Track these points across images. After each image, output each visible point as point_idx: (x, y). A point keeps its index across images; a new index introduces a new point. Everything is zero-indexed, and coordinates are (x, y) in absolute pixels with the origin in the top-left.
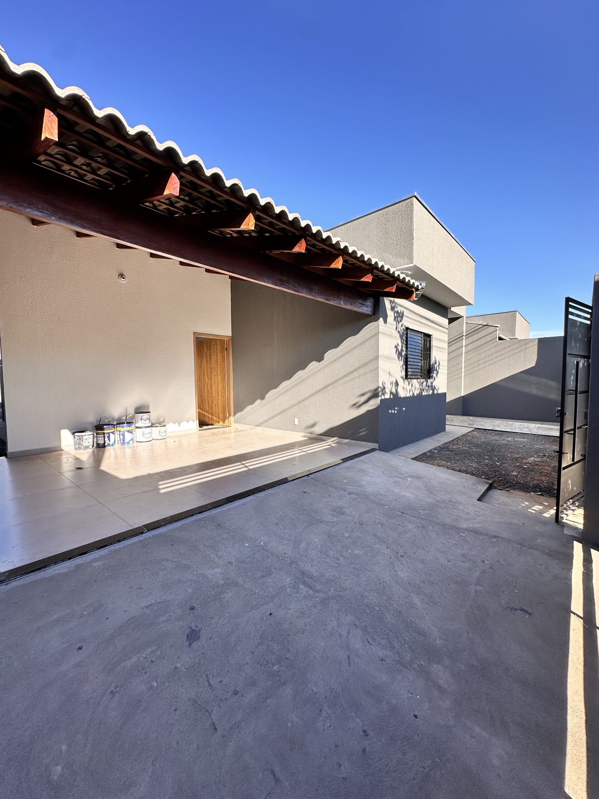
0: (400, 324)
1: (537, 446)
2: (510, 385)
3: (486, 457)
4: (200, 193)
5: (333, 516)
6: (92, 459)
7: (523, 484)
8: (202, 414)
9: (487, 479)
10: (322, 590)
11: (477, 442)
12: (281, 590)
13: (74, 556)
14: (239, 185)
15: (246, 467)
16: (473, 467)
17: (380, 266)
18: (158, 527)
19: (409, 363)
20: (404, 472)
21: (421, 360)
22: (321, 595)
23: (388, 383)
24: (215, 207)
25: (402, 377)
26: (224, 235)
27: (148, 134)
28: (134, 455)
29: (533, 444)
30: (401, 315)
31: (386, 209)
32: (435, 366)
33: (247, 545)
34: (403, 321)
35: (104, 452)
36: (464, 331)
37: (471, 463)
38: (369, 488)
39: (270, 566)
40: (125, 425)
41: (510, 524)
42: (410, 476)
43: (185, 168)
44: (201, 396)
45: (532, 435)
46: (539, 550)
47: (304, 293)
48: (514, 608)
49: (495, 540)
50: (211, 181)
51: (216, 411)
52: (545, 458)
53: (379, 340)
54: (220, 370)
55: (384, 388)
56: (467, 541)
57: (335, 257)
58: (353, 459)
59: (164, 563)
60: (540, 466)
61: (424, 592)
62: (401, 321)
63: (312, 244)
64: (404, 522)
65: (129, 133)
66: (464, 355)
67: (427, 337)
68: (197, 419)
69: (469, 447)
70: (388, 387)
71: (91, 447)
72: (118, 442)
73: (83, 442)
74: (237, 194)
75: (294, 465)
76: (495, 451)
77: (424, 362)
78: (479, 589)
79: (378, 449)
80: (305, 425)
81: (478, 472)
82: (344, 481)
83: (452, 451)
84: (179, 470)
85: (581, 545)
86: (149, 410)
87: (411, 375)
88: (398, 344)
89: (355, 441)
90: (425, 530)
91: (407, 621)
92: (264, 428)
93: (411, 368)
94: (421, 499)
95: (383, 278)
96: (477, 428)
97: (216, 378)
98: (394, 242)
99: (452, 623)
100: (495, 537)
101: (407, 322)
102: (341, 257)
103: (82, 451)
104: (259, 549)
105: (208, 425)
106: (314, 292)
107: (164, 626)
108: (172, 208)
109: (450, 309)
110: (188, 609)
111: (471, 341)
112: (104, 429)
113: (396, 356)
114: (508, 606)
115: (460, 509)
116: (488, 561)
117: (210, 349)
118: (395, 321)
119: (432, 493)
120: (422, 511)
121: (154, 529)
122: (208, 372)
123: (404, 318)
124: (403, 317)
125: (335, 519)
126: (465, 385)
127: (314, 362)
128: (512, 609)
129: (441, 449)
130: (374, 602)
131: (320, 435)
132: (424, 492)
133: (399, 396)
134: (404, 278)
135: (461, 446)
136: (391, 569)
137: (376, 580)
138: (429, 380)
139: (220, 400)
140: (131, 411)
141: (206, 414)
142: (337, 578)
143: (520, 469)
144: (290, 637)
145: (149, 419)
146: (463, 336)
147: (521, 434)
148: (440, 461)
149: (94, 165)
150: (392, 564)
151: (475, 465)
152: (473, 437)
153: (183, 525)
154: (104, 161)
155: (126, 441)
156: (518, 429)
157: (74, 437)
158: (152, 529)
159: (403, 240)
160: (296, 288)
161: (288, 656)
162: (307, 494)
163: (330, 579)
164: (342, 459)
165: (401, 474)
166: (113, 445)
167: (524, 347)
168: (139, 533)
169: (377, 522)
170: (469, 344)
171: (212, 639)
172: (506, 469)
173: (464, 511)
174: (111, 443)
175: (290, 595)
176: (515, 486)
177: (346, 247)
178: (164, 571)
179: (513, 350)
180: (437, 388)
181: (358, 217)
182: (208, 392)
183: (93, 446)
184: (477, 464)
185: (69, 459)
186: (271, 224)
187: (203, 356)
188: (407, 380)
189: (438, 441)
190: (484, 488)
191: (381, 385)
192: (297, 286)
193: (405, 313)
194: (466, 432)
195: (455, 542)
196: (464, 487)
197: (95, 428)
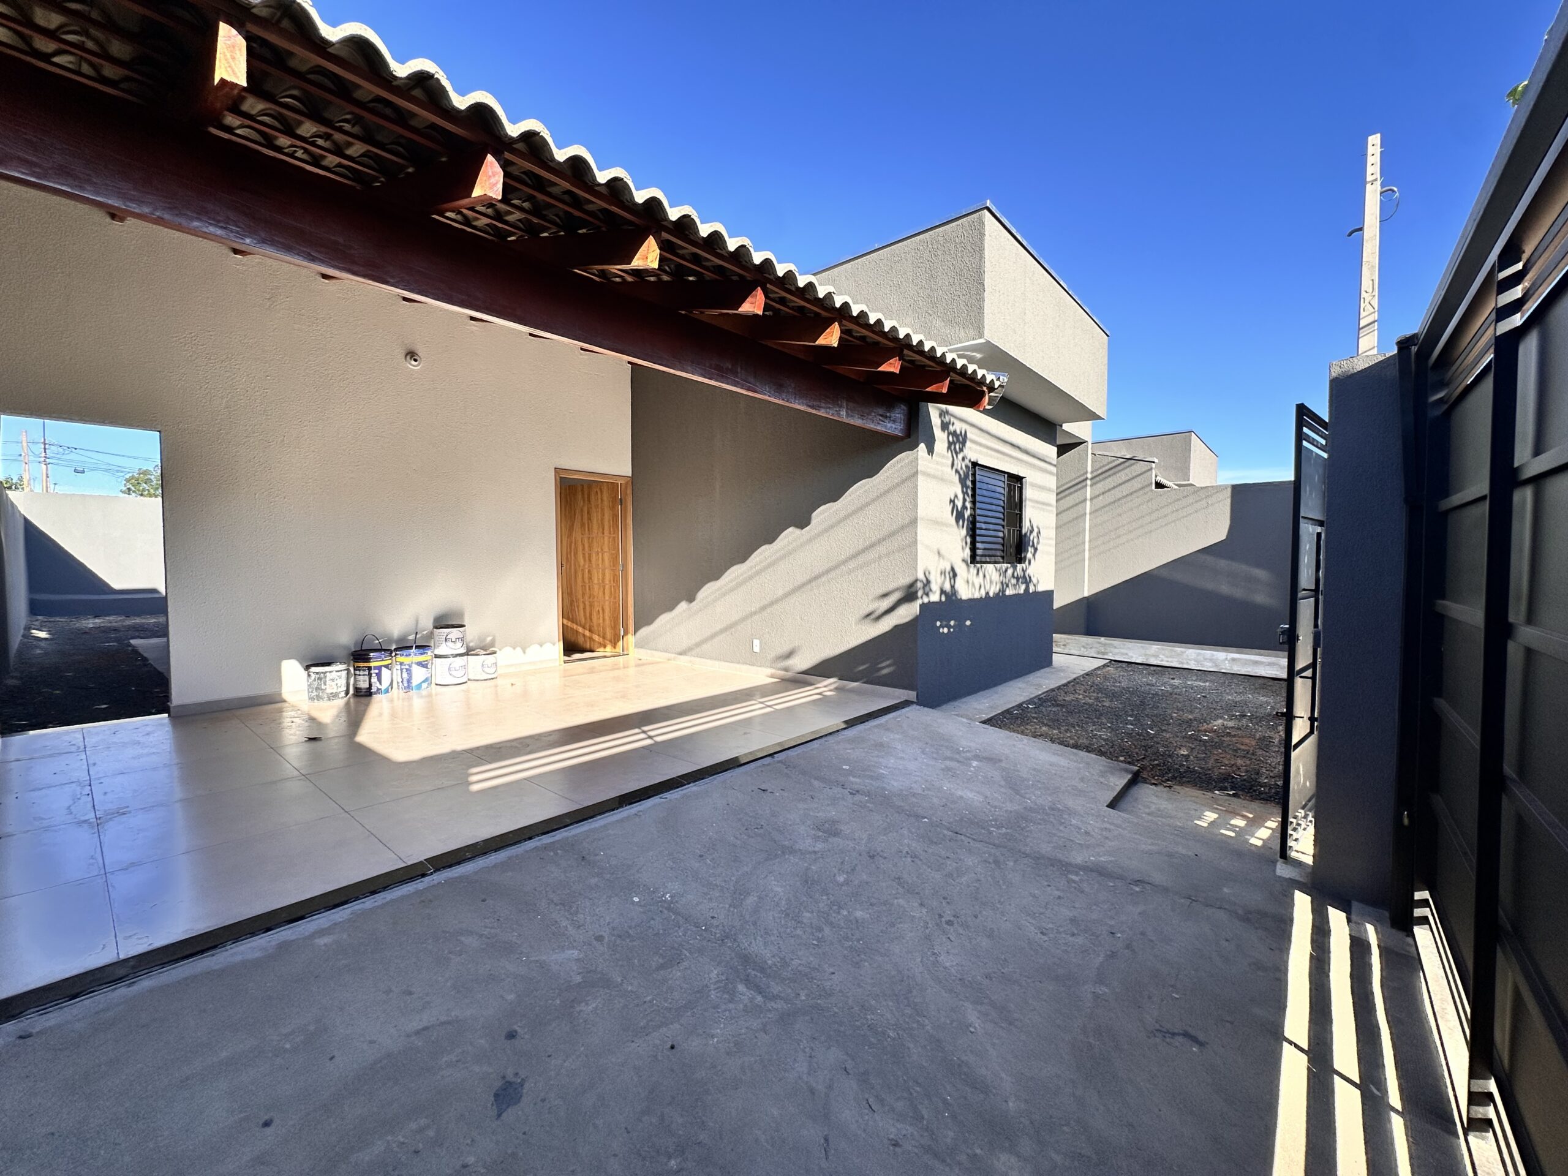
0: (960, 456)
1: (1230, 697)
2: (1179, 576)
3: (1129, 718)
4: (550, 195)
5: (816, 838)
6: (343, 719)
7: (1200, 773)
8: (572, 629)
9: (1129, 763)
10: (782, 995)
11: (1113, 688)
12: (698, 995)
13: (277, 925)
14: (625, 180)
15: (650, 737)
16: (1103, 739)
17: (914, 343)
18: (459, 863)
19: (978, 532)
20: (964, 748)
21: (1003, 526)
22: (779, 1005)
23: (936, 571)
24: (584, 224)
25: (963, 560)
26: (608, 279)
27: (435, 77)
28: (431, 709)
29: (1221, 692)
30: (961, 439)
31: (932, 233)
32: (1031, 538)
33: (636, 899)
34: (966, 451)
35: (367, 705)
36: (1089, 469)
37: (1099, 731)
38: (892, 782)
39: (681, 945)
40: (412, 651)
41: (1170, 855)
42: (977, 757)
43: (514, 146)
44: (570, 594)
45: (1220, 675)
46: (1225, 909)
47: (765, 394)
48: (1171, 1031)
49: (1137, 889)
50: (569, 173)
51: (599, 624)
52: (1244, 721)
53: (919, 488)
54: (609, 542)
55: (928, 582)
56: (1082, 892)
57: (825, 324)
58: (863, 722)
59: (463, 939)
60: (1234, 736)
61: (990, 999)
62: (961, 450)
63: (779, 297)
64: (959, 851)
65: (394, 73)
66: (1088, 517)
67: (1015, 480)
68: (559, 641)
69: (1097, 699)
70: (936, 580)
71: (343, 694)
72: (398, 686)
73: (325, 684)
74: (622, 198)
75: (745, 733)
76: (1147, 707)
77: (1009, 531)
78: (1101, 992)
79: (915, 703)
80: (773, 654)
81: (1111, 750)
82: (844, 767)
83: (1063, 706)
84: (514, 744)
85: (1309, 898)
86: (463, 621)
87: (982, 556)
88: (956, 496)
89: (871, 686)
90: (999, 867)
91: (952, 1060)
92: (693, 658)
93: (983, 542)
94: (996, 803)
95: (924, 366)
96: (1115, 661)
97: (600, 559)
98: (946, 297)
99: (1042, 1063)
100: (1137, 882)
101: (972, 452)
102: (837, 323)
103: (324, 704)
104: (660, 909)
105: (582, 651)
106: (788, 392)
107: (448, 1074)
108: (500, 225)
109: (1061, 426)
110: (503, 1038)
111: (1103, 490)
112: (370, 659)
113: (952, 520)
114: (1157, 1026)
115: (1071, 825)
116: (1122, 932)
117: (589, 501)
118: (949, 451)
119: (1017, 792)
120: (997, 829)
121: (450, 866)
122: (583, 545)
123: (968, 444)
124: (966, 442)
125: (819, 846)
126: (1090, 576)
127: (791, 529)
128: (1165, 1033)
129: (1041, 701)
130: (887, 1020)
131: (804, 673)
132: (1003, 790)
133: (959, 598)
134: (964, 367)
135: (1081, 697)
136: (926, 950)
137: (893, 973)
138: (1018, 565)
139: (607, 603)
140: (427, 623)
141: (580, 630)
142: (816, 969)
143: (1195, 742)
144: (710, 1098)
145: (462, 639)
146: (1087, 479)
147: (1200, 672)
148: (1038, 727)
149: (338, 136)
150: (928, 938)
151: (1107, 735)
152: (1105, 678)
153: (510, 858)
154: (356, 130)
155: (415, 682)
156: (1193, 662)
157: (309, 675)
158: (444, 868)
159: (964, 292)
160: (750, 383)
161: (701, 1137)
162: (768, 793)
163: (800, 972)
164: (846, 722)
165: (959, 752)
166: (387, 691)
167: (1204, 502)
168: (418, 876)
169: (904, 852)
170: (1099, 495)
171: (547, 1101)
172: (1166, 743)
173: (1080, 829)
174: (384, 687)
175: (716, 1007)
176: (1184, 777)
177: (846, 305)
178: (460, 955)
179: (1184, 508)
180: (1034, 580)
181: (877, 246)
182: (584, 586)
183: (347, 693)
184: (1110, 733)
185: (294, 720)
186: (696, 259)
187: (575, 515)
188: (975, 566)
189: (1037, 685)
190: (1119, 781)
191: (921, 576)
192: (751, 379)
193: (969, 435)
194: (1093, 668)
195: (1057, 893)
196: (1082, 780)
197: (352, 658)
